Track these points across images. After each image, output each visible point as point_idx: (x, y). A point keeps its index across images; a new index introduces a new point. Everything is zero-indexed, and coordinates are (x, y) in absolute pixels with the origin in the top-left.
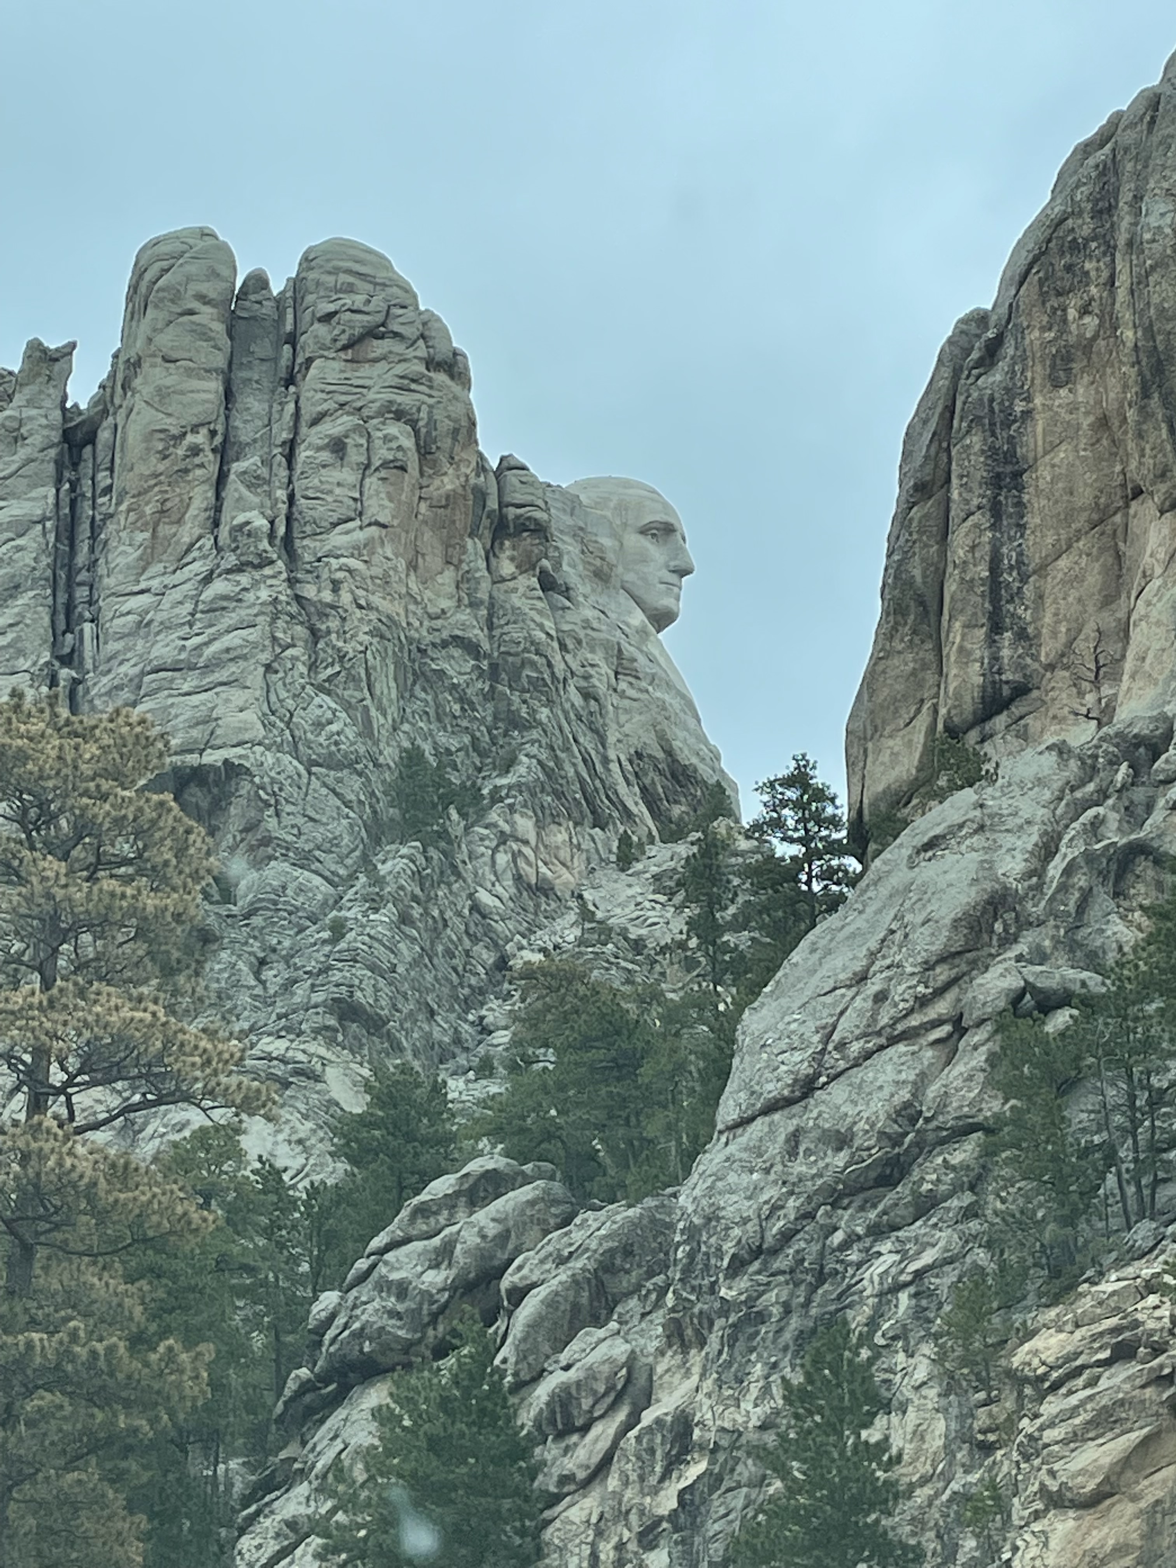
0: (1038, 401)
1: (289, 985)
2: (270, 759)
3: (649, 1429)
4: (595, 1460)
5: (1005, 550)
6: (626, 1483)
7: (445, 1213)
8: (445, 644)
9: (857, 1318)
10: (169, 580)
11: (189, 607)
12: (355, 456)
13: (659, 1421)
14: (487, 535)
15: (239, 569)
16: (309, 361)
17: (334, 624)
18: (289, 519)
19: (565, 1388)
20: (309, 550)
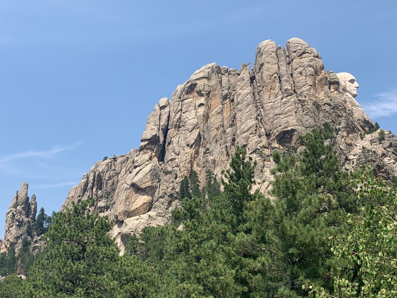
2: (299, 127)
8: (324, 105)
10: (275, 100)
11: (280, 104)
12: (304, 74)
14: (328, 85)
15: (287, 96)
16: (293, 60)
17: (306, 103)
18: (294, 87)
20: (299, 91)
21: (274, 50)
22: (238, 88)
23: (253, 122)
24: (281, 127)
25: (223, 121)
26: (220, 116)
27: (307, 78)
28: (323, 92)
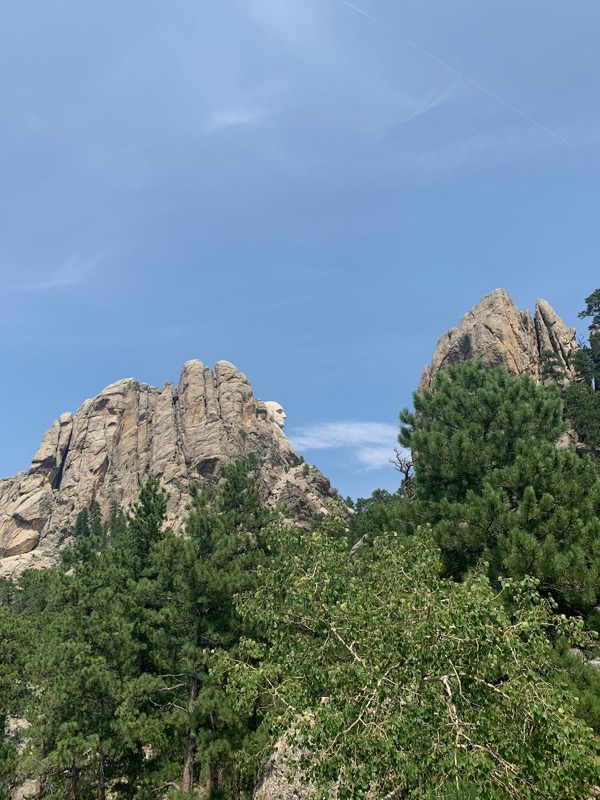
2: (223, 456)
8: (251, 433)
10: (198, 424)
11: (203, 429)
12: (232, 400)
14: (256, 413)
15: (212, 422)
16: (221, 383)
17: (231, 431)
18: (220, 412)
20: (225, 417)
21: (202, 371)
22: (158, 408)
23: (171, 448)
24: (203, 455)
25: (136, 444)
26: (133, 438)
27: (235, 404)
28: (250, 420)
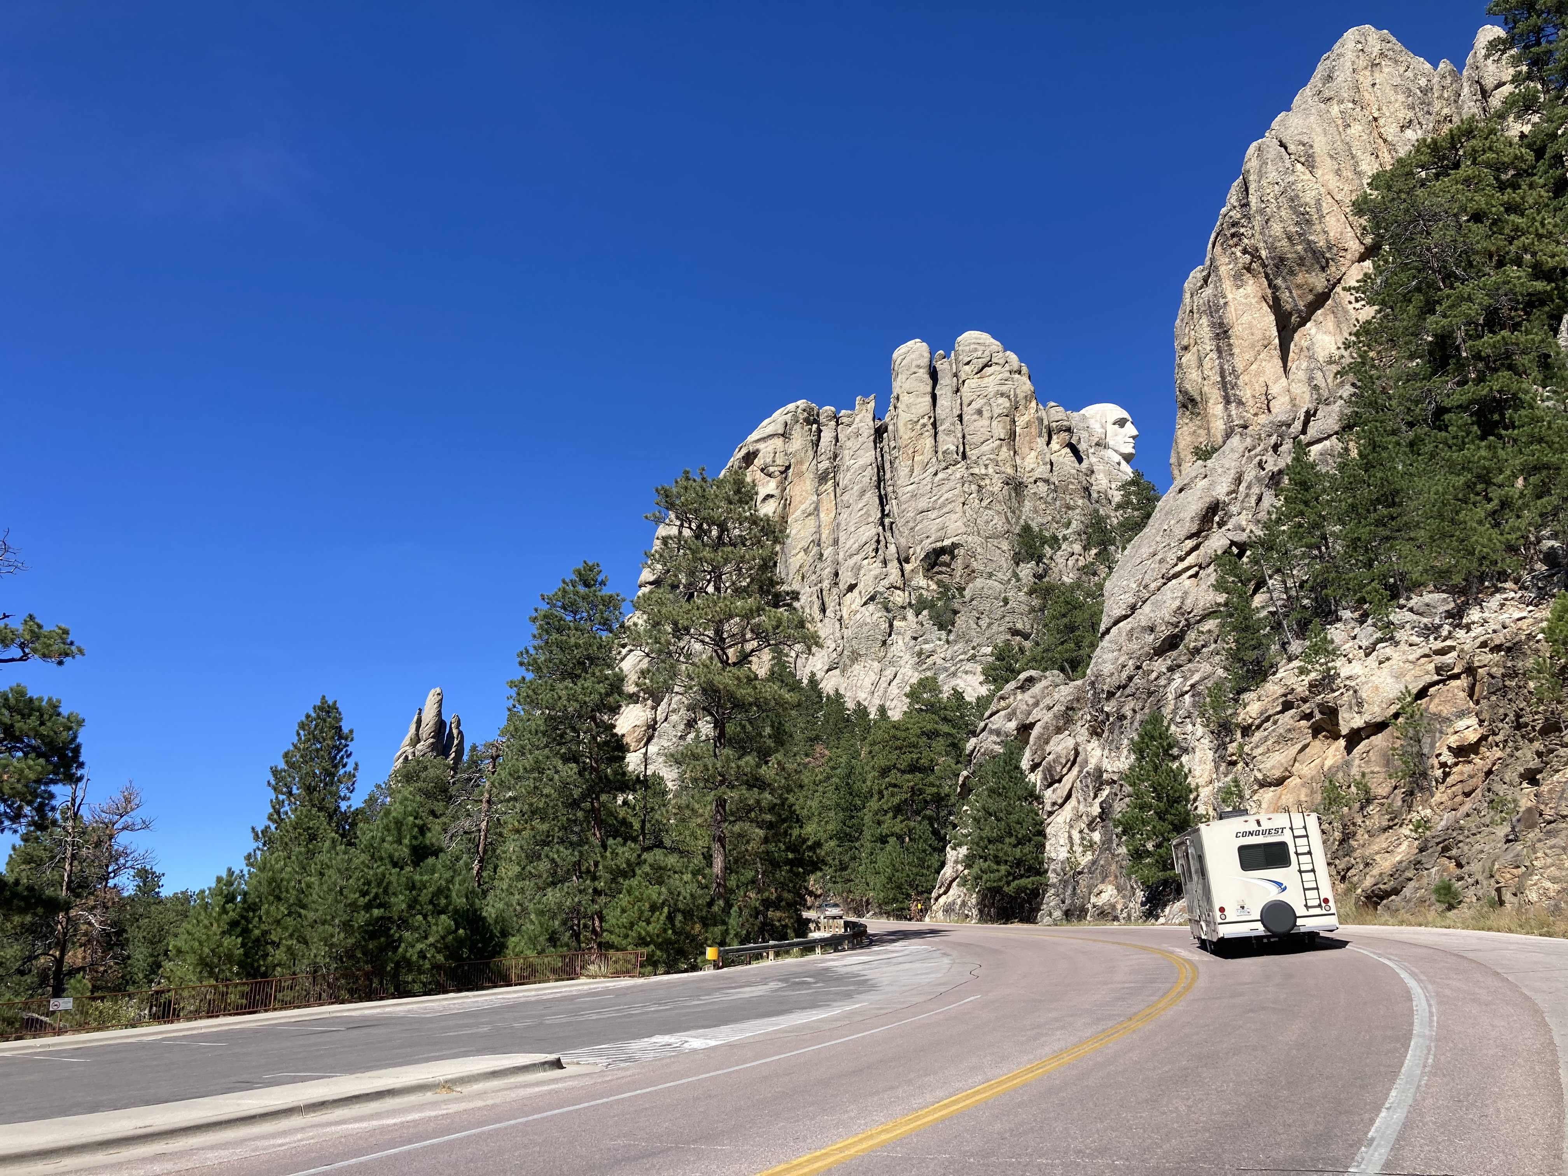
0: (1230, 296)
1: (990, 625)
2: (970, 539)
3: (1085, 777)
4: (1065, 793)
5: (1226, 367)
6: (1079, 802)
7: (1012, 697)
8: (1035, 482)
9: (1167, 711)
10: (921, 477)
11: (930, 486)
12: (986, 414)
13: (1087, 772)
14: (1046, 435)
15: (947, 468)
16: (964, 382)
17: (987, 481)
18: (964, 444)
19: (1049, 763)
20: (972, 454)
21: (924, 362)
22: (847, 454)
23: (870, 531)
24: (929, 540)
25: (818, 531)
26: (811, 522)
27: (994, 423)
28: (1033, 454)
